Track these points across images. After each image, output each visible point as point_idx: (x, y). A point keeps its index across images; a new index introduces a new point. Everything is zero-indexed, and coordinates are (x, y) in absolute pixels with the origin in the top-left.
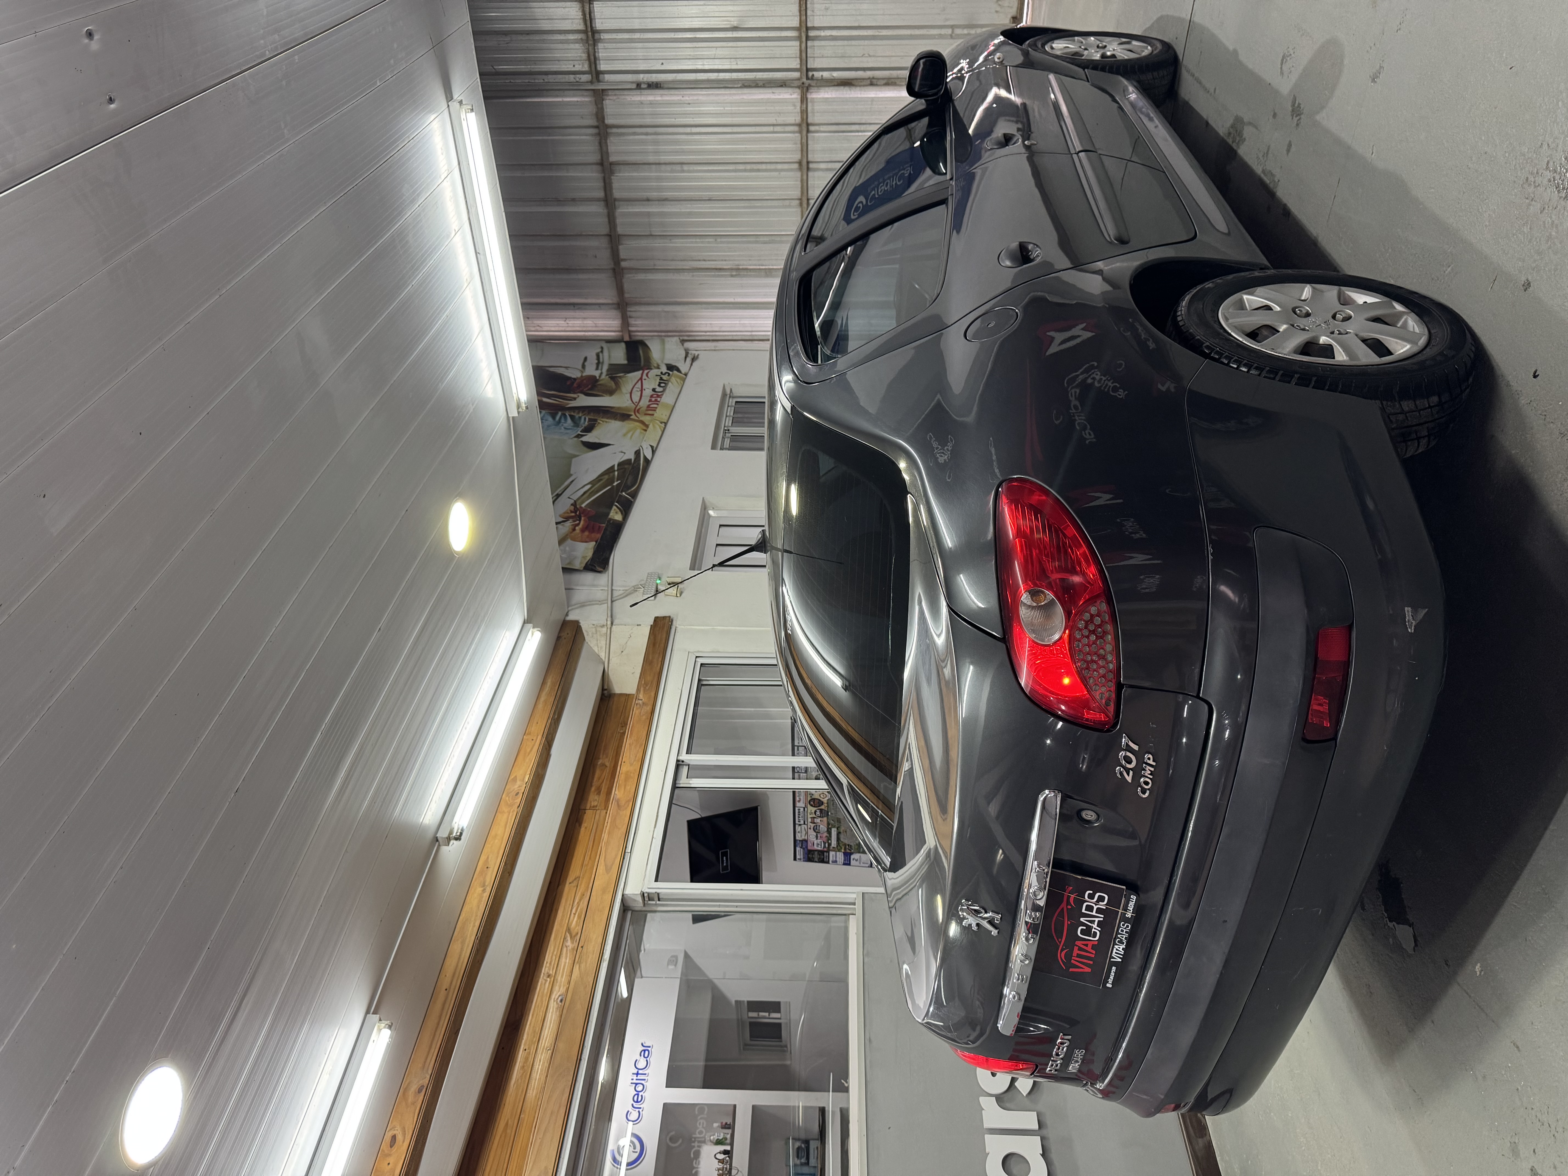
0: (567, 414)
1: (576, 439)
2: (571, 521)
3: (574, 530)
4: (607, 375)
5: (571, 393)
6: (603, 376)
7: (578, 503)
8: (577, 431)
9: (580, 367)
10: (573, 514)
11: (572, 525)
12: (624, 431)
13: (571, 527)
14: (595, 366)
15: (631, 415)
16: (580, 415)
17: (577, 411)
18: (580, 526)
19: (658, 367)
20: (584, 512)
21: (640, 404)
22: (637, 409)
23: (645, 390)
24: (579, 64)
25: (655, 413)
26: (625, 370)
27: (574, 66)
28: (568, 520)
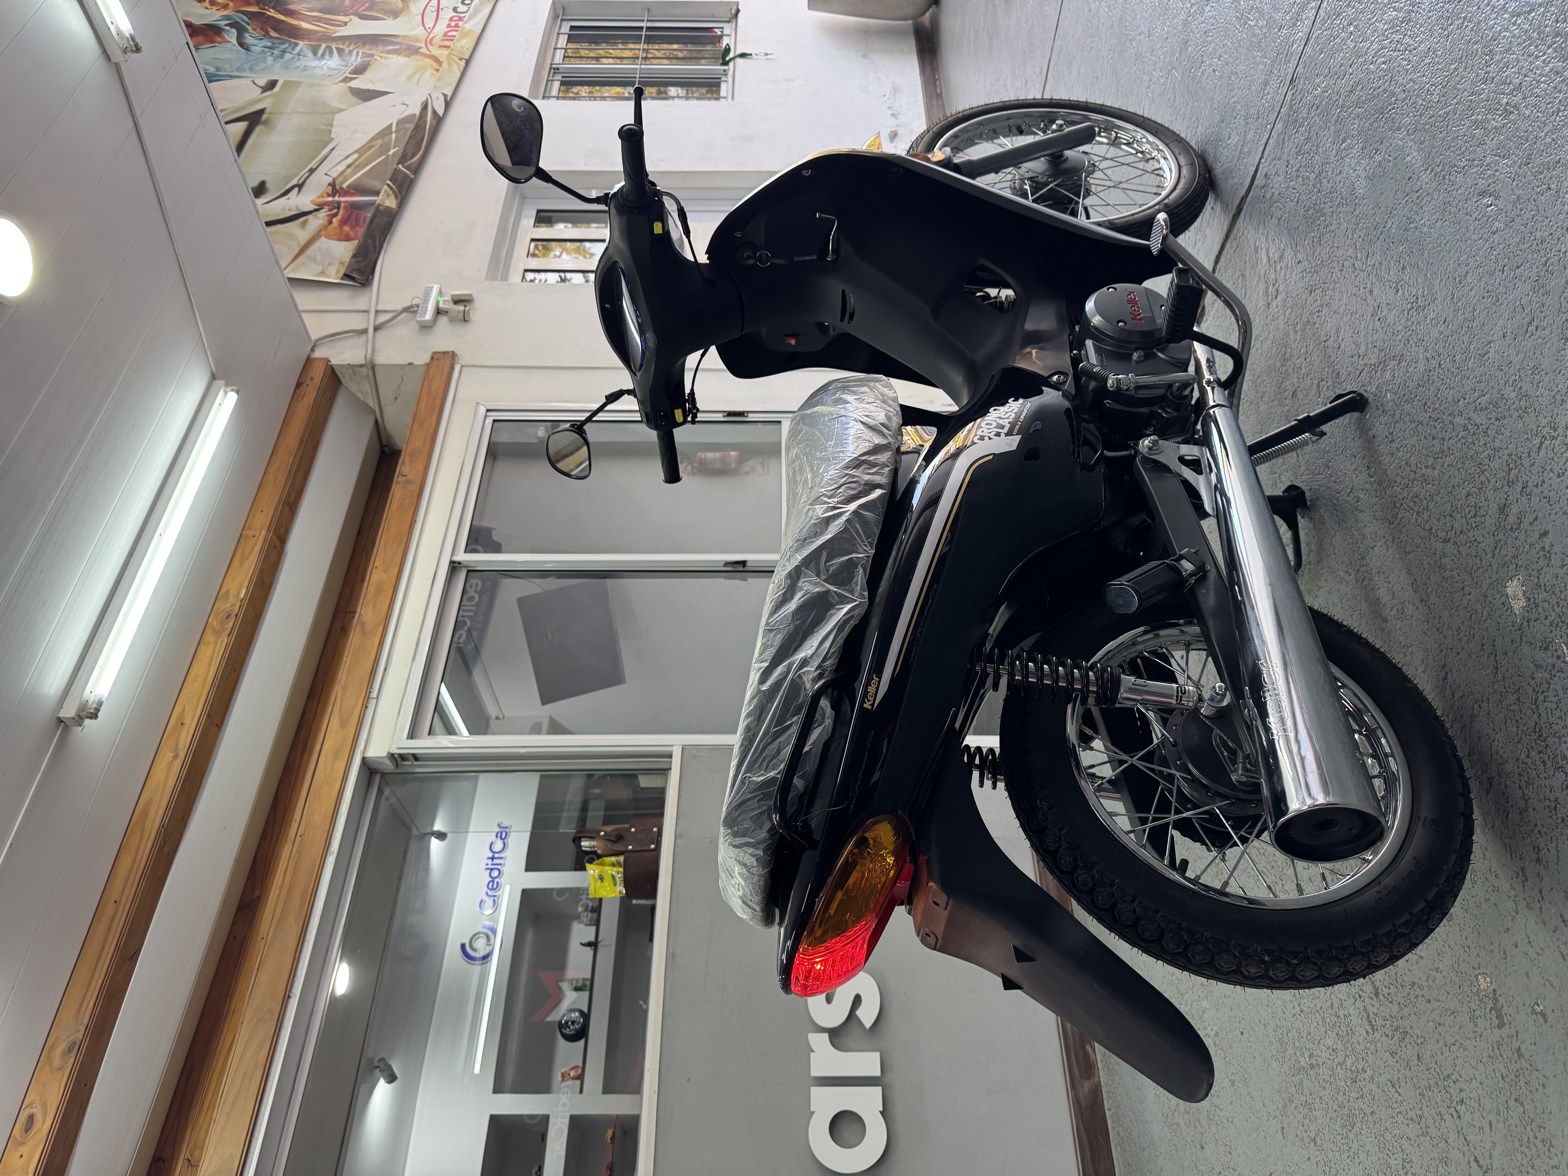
0: (333, 47)
1: (342, 84)
3: (330, 222)
5: (340, 15)
7: (337, 182)
8: (345, 73)
10: (330, 199)
11: (328, 215)
12: (409, 71)
13: (327, 218)
15: (421, 48)
17: (347, 43)
18: (339, 217)
20: (345, 194)
21: (435, 30)
22: (430, 38)
23: (442, 9)
25: (454, 42)
28: (323, 208)
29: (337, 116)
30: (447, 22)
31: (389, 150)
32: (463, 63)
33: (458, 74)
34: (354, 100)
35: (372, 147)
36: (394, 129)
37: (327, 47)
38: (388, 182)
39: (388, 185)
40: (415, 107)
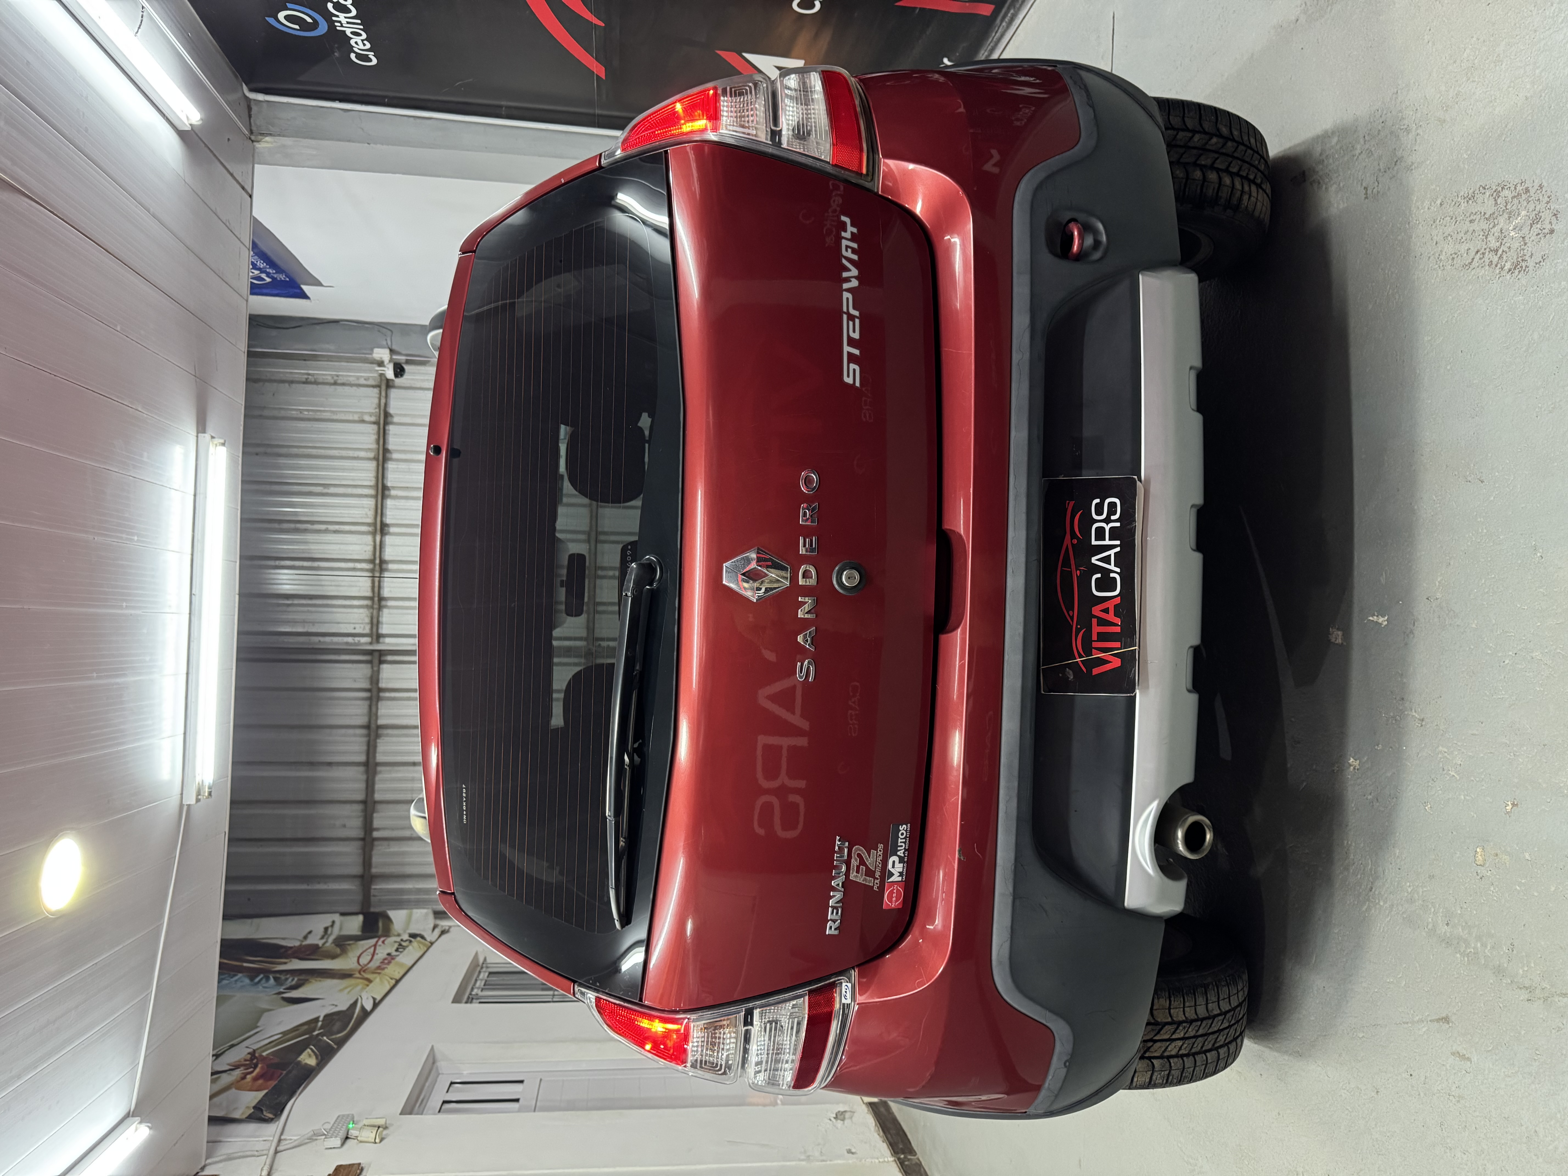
0: (271, 977)
1: (275, 996)
2: (242, 1068)
3: (244, 1078)
4: (333, 943)
5: (281, 959)
6: (327, 944)
7: (258, 1052)
8: (279, 990)
9: (301, 938)
10: (248, 1062)
11: (243, 1073)
12: (341, 987)
13: (240, 1075)
14: (319, 937)
15: (355, 974)
16: (288, 976)
17: (284, 973)
18: (254, 1074)
19: (399, 935)
20: (263, 1059)
21: (368, 965)
22: (363, 969)
23: (377, 954)
24: (360, 627)
25: (386, 970)
26: (357, 938)
27: (355, 628)
28: (239, 1068)
29: (266, 1014)
30: (381, 960)
31: (314, 1031)
32: (393, 982)
33: (388, 988)
34: (285, 1003)
35: (298, 1030)
36: (321, 1019)
37: (264, 976)
38: (313, 1047)
39: (311, 1049)
40: (343, 1006)
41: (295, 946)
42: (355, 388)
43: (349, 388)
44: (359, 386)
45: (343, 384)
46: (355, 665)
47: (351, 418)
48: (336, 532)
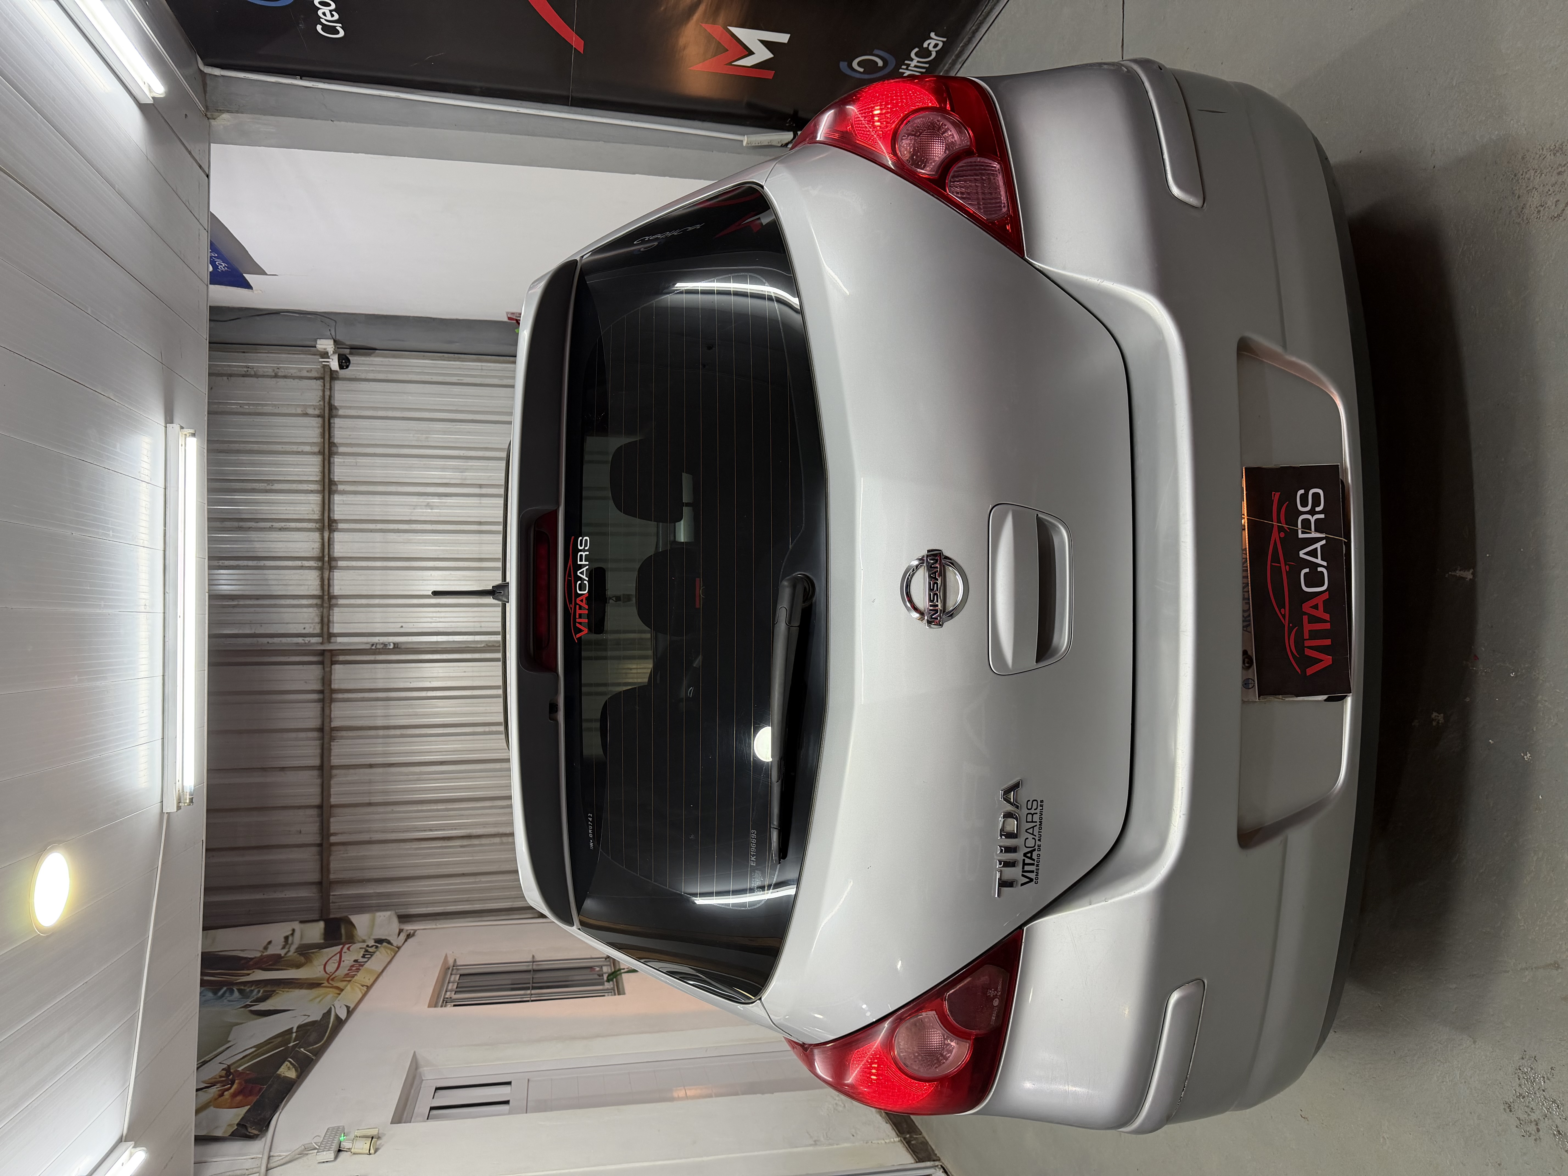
0: (235, 990)
2: (219, 1086)
3: (222, 1095)
4: (295, 952)
5: (243, 970)
6: (290, 954)
7: (232, 1067)
8: (246, 1003)
9: (261, 949)
10: (224, 1079)
11: (220, 1090)
12: (311, 997)
13: (217, 1093)
14: (281, 947)
15: (323, 983)
16: (252, 988)
17: (249, 985)
18: (232, 1090)
19: (364, 941)
20: (240, 1074)
21: (336, 973)
22: (331, 978)
23: (343, 961)
24: (311, 627)
25: (356, 978)
26: (320, 947)
27: (304, 628)
28: (216, 1084)
29: (235, 1028)
30: (349, 968)
31: (290, 1044)
32: (365, 988)
33: (360, 995)
34: (254, 1016)
35: (272, 1042)
36: (294, 1030)
37: (227, 989)
38: (290, 1059)
39: (290, 1062)
40: (316, 1016)
41: (255, 958)
42: (297, 380)
43: (292, 380)
44: (301, 378)
45: (285, 377)
46: (306, 667)
47: (293, 412)
48: (281, 529)
